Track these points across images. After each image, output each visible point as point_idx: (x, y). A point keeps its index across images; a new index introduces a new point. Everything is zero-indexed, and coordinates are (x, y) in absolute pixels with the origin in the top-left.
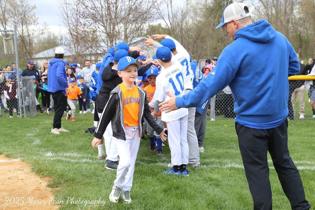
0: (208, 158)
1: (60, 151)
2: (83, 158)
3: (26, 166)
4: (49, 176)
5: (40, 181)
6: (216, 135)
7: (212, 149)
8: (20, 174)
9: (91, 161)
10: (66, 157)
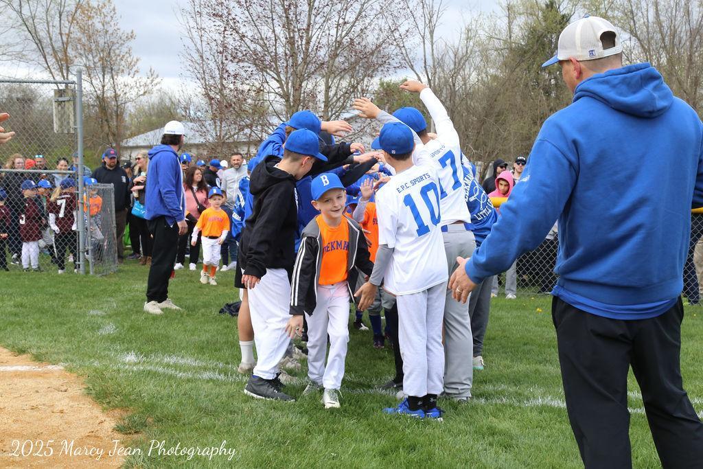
0: (491, 381)
1: (156, 351)
2: (205, 369)
3: (75, 383)
4: (122, 408)
5: (102, 417)
6: (514, 332)
7: (503, 363)
8: (60, 400)
9: (222, 377)
10: (168, 365)
